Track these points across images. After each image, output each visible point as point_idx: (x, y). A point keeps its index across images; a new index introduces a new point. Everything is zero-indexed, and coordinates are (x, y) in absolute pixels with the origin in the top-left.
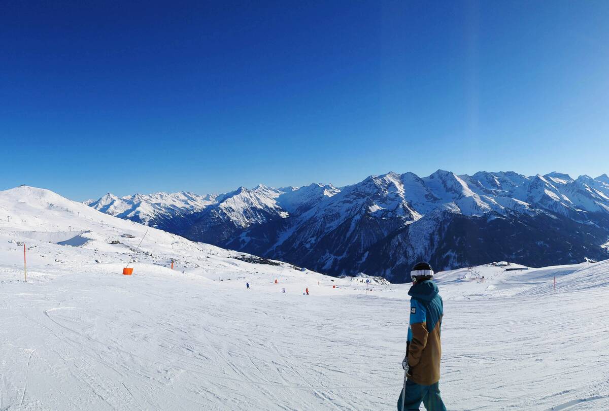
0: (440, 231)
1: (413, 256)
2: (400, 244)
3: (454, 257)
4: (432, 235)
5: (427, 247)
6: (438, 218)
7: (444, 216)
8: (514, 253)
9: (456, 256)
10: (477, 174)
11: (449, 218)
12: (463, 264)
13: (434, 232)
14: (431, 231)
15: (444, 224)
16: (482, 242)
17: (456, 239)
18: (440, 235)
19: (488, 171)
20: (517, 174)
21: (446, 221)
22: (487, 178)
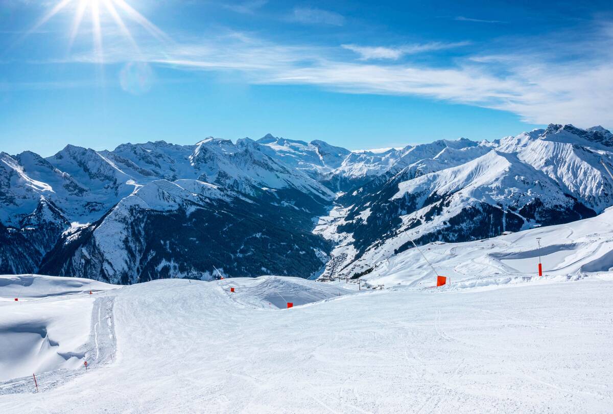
0: (136, 235)
1: (115, 275)
2: (88, 262)
3: (175, 268)
4: (126, 241)
5: (128, 260)
6: (124, 219)
7: (132, 214)
8: (238, 251)
9: (177, 265)
10: (119, 147)
11: (141, 217)
12: (190, 274)
13: (127, 238)
14: (124, 237)
15: (136, 225)
16: (197, 242)
17: (165, 244)
18: (138, 240)
19: (133, 143)
20: (171, 144)
21: (137, 221)
22: (135, 153)
